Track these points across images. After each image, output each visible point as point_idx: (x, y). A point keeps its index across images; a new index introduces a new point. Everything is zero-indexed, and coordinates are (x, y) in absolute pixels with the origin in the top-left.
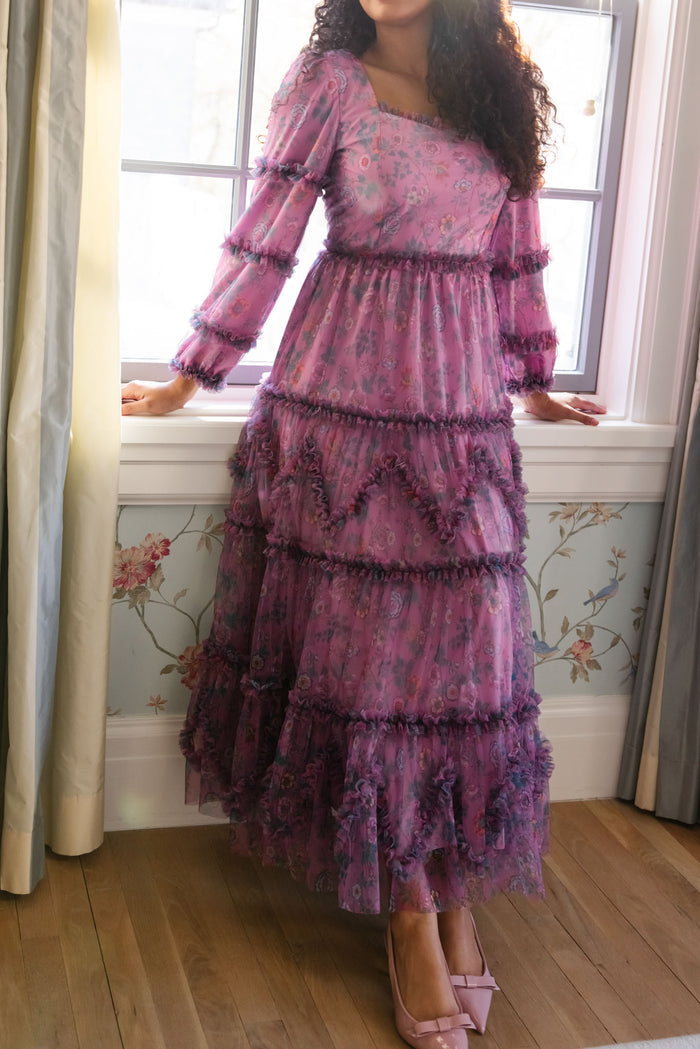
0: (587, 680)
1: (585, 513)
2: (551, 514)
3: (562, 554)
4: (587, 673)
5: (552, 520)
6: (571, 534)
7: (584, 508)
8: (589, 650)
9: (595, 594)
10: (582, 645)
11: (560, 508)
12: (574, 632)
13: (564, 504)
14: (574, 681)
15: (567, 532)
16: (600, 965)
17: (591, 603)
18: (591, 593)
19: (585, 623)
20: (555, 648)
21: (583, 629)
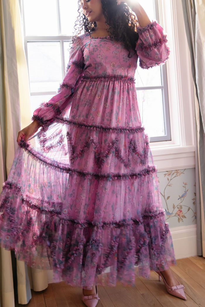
0: (183, 222)
1: (174, 173)
2: (164, 175)
3: (169, 186)
4: (182, 219)
5: (165, 176)
6: (171, 179)
7: (173, 172)
8: (182, 213)
9: (181, 196)
10: (180, 211)
11: (166, 173)
12: (177, 208)
13: (167, 171)
14: (179, 222)
15: (170, 179)
16: (199, 304)
17: (180, 199)
18: (179, 196)
19: (179, 205)
20: (172, 213)
21: (179, 207)
